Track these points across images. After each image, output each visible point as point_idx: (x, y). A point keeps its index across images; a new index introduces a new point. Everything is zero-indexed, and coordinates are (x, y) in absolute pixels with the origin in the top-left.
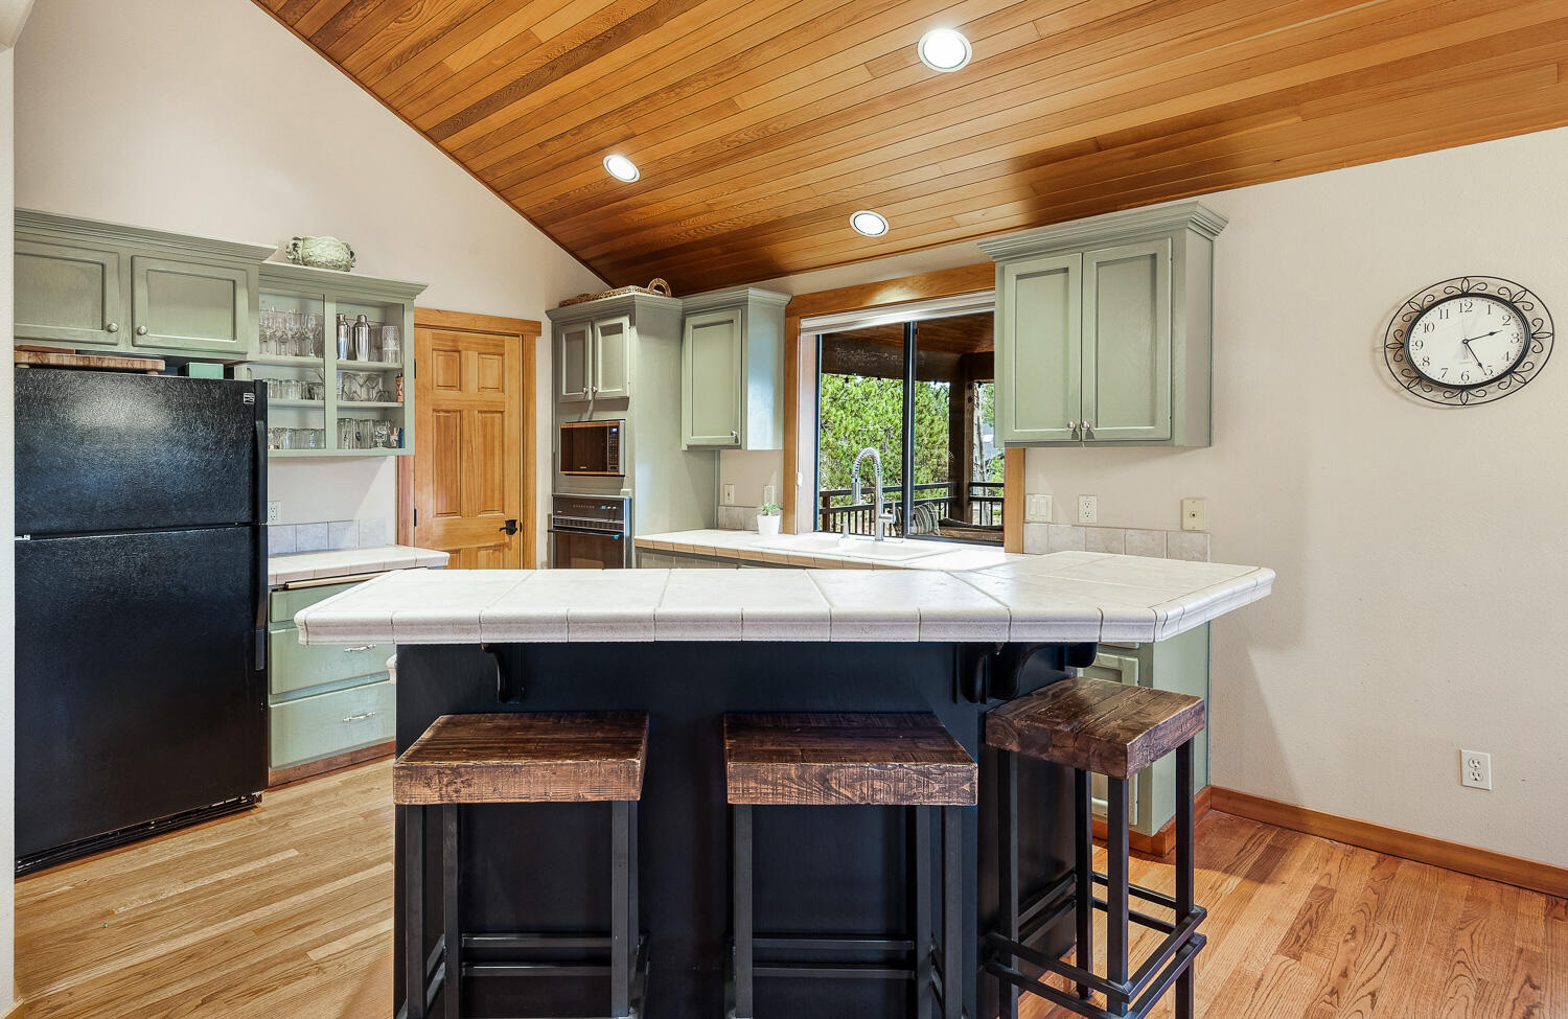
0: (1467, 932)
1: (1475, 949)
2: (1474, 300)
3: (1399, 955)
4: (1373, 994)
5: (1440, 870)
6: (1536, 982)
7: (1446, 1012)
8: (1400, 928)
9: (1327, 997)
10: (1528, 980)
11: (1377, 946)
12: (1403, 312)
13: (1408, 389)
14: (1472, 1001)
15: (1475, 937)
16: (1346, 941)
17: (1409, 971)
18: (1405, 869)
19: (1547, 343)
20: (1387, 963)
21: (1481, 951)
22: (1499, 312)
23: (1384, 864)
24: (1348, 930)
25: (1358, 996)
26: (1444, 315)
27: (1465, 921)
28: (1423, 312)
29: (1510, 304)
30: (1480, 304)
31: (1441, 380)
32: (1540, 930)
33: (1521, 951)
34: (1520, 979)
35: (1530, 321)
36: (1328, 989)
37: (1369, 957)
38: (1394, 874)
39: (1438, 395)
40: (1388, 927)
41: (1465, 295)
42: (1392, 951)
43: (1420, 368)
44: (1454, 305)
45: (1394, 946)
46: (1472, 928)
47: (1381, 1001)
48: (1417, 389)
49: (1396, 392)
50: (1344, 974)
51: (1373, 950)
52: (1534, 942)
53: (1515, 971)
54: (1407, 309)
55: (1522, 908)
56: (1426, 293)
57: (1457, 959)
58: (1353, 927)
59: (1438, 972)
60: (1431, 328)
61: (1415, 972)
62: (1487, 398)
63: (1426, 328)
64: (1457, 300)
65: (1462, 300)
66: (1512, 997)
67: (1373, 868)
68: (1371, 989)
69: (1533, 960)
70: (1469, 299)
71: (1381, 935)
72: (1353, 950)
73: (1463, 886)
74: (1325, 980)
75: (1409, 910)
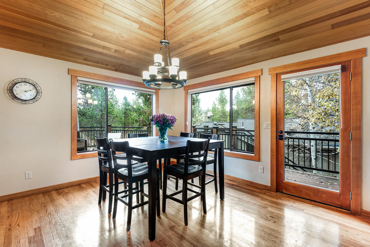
0: (31, 205)
1: (34, 207)
2: (27, 83)
3: (20, 215)
4: (18, 225)
5: (22, 198)
6: (46, 206)
7: (33, 219)
8: (18, 211)
9: (8, 231)
10: (44, 206)
11: (15, 216)
12: (11, 83)
13: (13, 99)
14: (37, 215)
15: (33, 205)
16: (7, 220)
17: (24, 217)
18: (14, 201)
19: (40, 94)
20: (19, 218)
21: (35, 206)
22: (32, 87)
23: (10, 202)
24: (7, 217)
25: (15, 227)
26: (21, 85)
27: (30, 204)
28: (16, 84)
29: (34, 86)
30: (28, 85)
31: (20, 98)
32: (43, 199)
33: (42, 203)
34: (43, 207)
35: (38, 90)
36: (8, 230)
37: (14, 219)
38: (13, 203)
39: (20, 102)
40: (16, 212)
41: (25, 82)
42: (18, 216)
43: (16, 95)
44: (23, 84)
45: (19, 215)
46: (32, 204)
47: (20, 225)
48: (15, 100)
49: (10, 100)
50: (10, 225)
51: (15, 218)
52: (43, 201)
53: (42, 206)
54: (13, 82)
55: (39, 197)
56: (17, 80)
57: (32, 210)
58: (8, 216)
59: (29, 214)
60: (18, 87)
61: (25, 216)
62: (30, 103)
63: (17, 87)
64: (24, 83)
65: (25, 83)
66: (43, 210)
67: (7, 204)
68: (17, 224)
69: (44, 203)
70: (26, 83)
71: (15, 214)
72: (10, 220)
73: (27, 198)
74: (6, 229)
75: (19, 207)
